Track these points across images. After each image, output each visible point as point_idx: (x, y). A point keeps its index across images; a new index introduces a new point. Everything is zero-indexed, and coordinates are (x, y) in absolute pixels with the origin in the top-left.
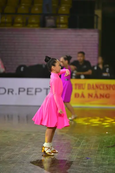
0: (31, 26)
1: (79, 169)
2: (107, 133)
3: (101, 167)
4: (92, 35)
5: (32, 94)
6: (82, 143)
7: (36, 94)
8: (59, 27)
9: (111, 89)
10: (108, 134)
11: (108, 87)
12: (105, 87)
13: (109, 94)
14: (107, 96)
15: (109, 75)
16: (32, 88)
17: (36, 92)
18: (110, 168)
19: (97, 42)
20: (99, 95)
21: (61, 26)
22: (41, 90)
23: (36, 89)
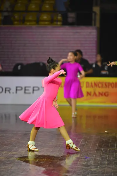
0: (28, 23)
1: (77, 169)
2: (106, 131)
3: (100, 167)
4: (90, 33)
5: (30, 93)
6: (80, 142)
7: (33, 92)
8: (57, 24)
9: (110, 87)
10: (107, 133)
11: (107, 84)
12: (104, 85)
13: (108, 92)
14: (106, 94)
15: (108, 73)
16: (30, 87)
17: (33, 90)
18: (109, 168)
19: (95, 39)
20: (97, 94)
21: (59, 23)
22: (39, 89)
23: (34, 88)
